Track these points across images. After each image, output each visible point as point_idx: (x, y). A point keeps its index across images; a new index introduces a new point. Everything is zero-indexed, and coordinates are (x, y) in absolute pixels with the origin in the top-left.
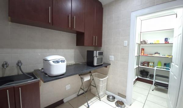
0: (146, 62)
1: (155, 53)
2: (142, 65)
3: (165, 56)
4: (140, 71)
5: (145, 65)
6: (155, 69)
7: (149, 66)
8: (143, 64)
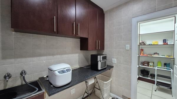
0: (146, 62)
1: (155, 54)
2: (142, 65)
3: (164, 56)
4: (141, 71)
5: (145, 65)
6: (156, 69)
7: (150, 66)
8: (143, 63)
